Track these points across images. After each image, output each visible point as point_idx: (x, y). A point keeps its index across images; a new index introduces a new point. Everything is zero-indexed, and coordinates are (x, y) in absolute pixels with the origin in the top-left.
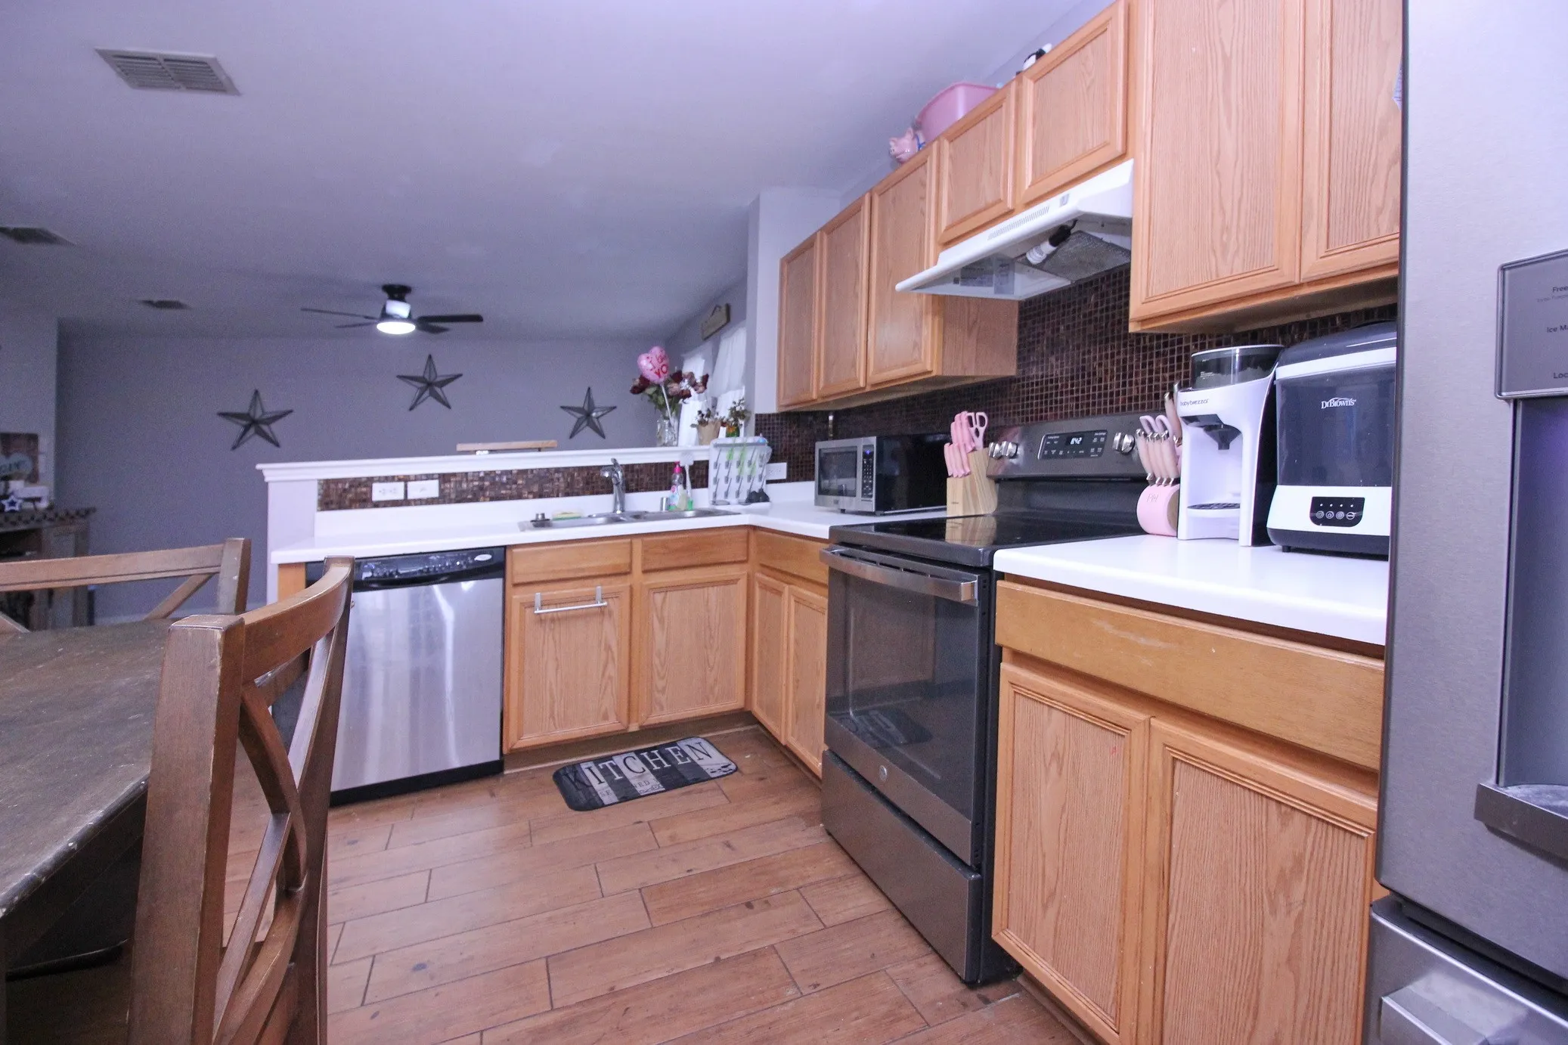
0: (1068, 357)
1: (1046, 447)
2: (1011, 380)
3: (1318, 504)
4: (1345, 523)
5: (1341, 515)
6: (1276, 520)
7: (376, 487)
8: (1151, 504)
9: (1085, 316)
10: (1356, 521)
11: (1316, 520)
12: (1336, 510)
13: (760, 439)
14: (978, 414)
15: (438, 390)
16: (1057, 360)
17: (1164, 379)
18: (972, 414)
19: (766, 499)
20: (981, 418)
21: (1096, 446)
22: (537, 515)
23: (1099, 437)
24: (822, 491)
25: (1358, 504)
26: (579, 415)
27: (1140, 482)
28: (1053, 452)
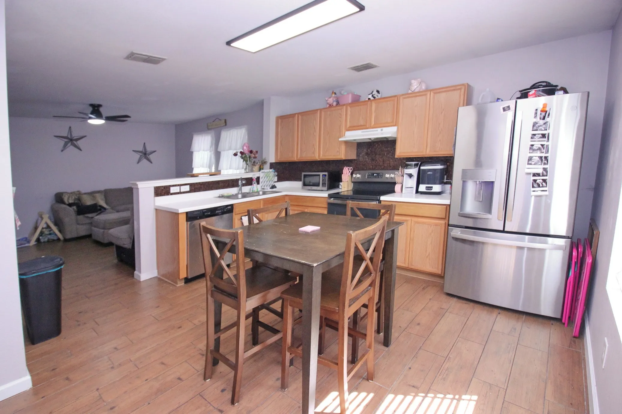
0: (370, 157)
1: (368, 176)
2: (354, 160)
3: (426, 187)
4: (430, 190)
5: (430, 189)
6: (420, 190)
7: (172, 188)
8: (397, 188)
9: (375, 148)
10: (432, 189)
11: (426, 190)
12: (429, 188)
13: (271, 170)
14: (351, 168)
15: (75, 142)
16: (367, 157)
17: (392, 164)
18: (349, 168)
19: (276, 187)
20: (351, 169)
21: (381, 176)
22: (220, 195)
23: (381, 174)
24: (305, 185)
25: (432, 187)
26: (141, 154)
27: (395, 183)
28: (370, 177)
